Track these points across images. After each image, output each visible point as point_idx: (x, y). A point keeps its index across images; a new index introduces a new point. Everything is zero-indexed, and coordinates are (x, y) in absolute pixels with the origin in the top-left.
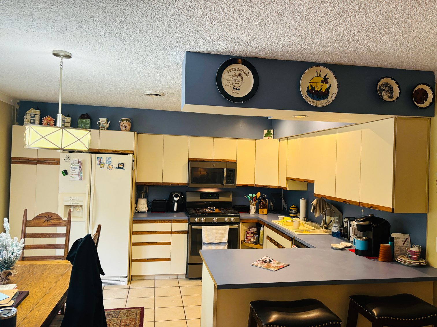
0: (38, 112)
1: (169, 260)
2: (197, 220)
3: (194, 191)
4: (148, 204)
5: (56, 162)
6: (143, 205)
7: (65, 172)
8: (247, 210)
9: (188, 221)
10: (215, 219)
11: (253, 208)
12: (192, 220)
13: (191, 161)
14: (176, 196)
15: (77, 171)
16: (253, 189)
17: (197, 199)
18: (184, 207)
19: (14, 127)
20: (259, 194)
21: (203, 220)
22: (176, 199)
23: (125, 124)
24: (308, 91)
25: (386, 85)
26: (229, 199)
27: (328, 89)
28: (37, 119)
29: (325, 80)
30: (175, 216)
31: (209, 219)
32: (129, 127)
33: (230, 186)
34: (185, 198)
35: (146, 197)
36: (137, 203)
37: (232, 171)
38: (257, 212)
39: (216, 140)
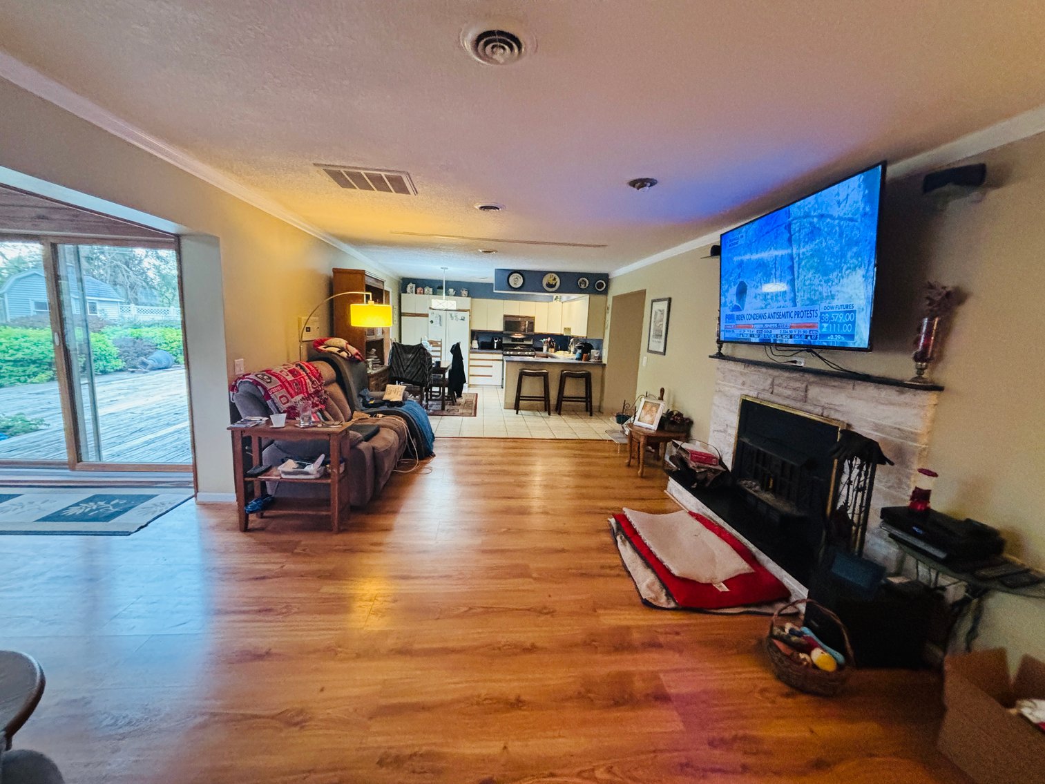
0: (414, 285)
1: (491, 376)
2: (508, 353)
3: (508, 336)
4: (478, 343)
5: (427, 315)
6: (475, 344)
7: (432, 322)
8: (541, 350)
9: (503, 353)
10: (519, 353)
11: (545, 348)
12: (504, 353)
13: (505, 316)
14: (496, 339)
15: (438, 321)
16: (546, 336)
17: (510, 342)
18: (501, 347)
19: (402, 294)
20: (549, 339)
21: (511, 353)
22: (496, 341)
23: (465, 292)
24: (547, 285)
25: (583, 280)
26: (531, 343)
27: (555, 284)
28: (414, 289)
29: (555, 279)
30: (495, 351)
31: (516, 353)
32: (466, 294)
33: (531, 333)
34: (502, 341)
35: (477, 339)
36: (471, 343)
37: (532, 324)
38: (547, 350)
39: (522, 302)
